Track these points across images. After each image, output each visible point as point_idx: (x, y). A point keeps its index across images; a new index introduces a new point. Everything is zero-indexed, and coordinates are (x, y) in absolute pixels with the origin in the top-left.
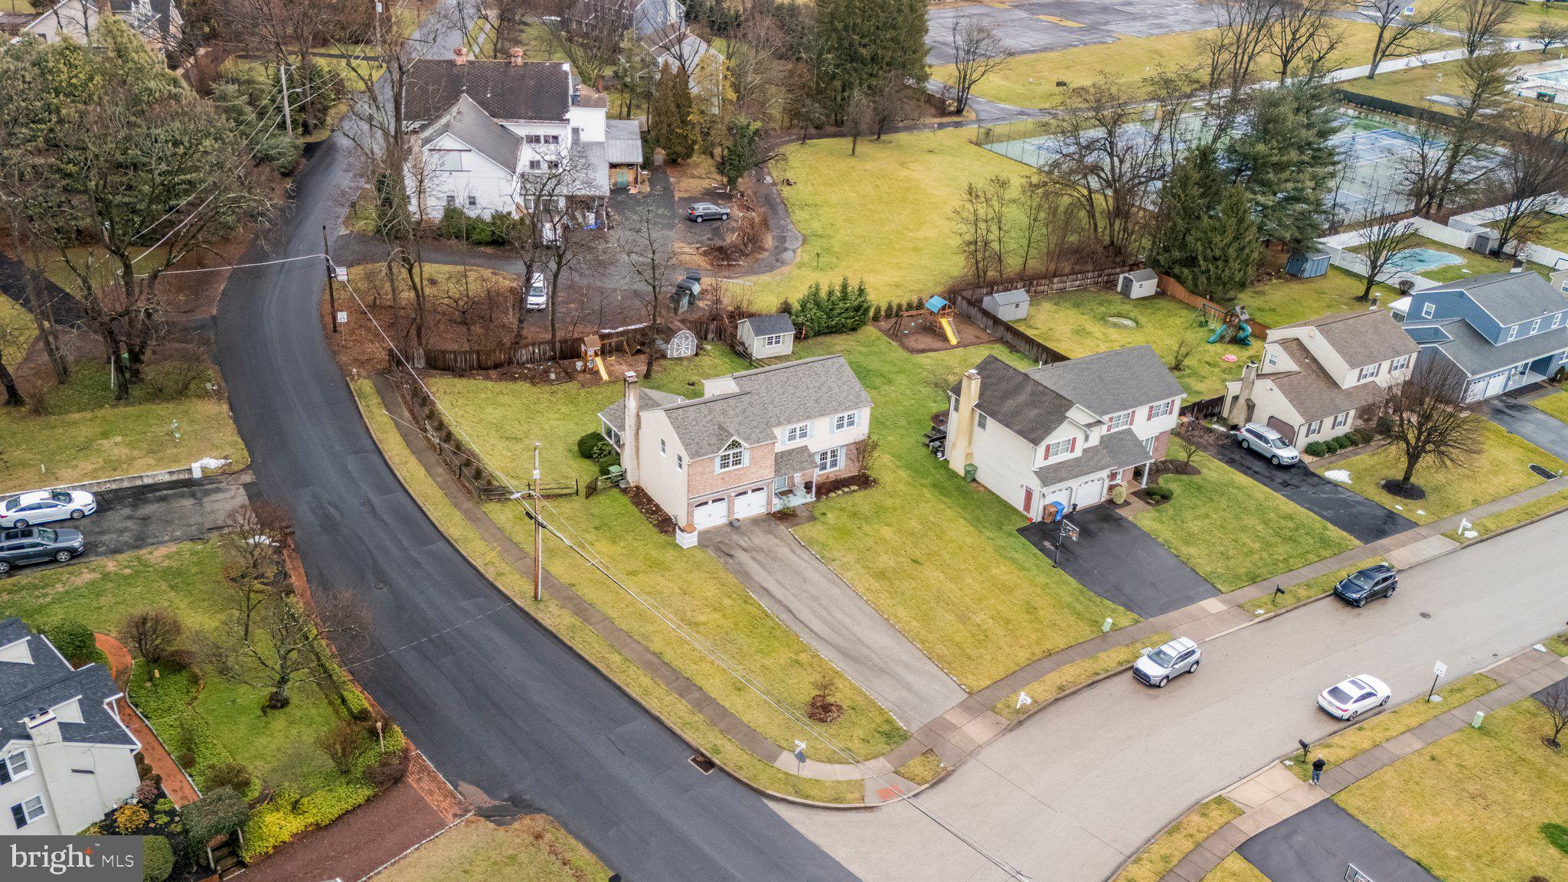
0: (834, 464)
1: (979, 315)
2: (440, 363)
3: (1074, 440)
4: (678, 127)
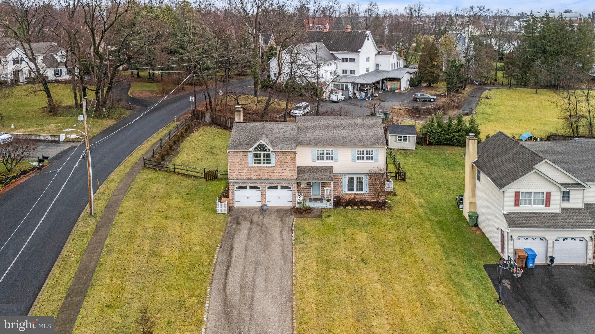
0: (360, 188)
2: (218, 122)
3: (548, 194)
4: (430, 68)
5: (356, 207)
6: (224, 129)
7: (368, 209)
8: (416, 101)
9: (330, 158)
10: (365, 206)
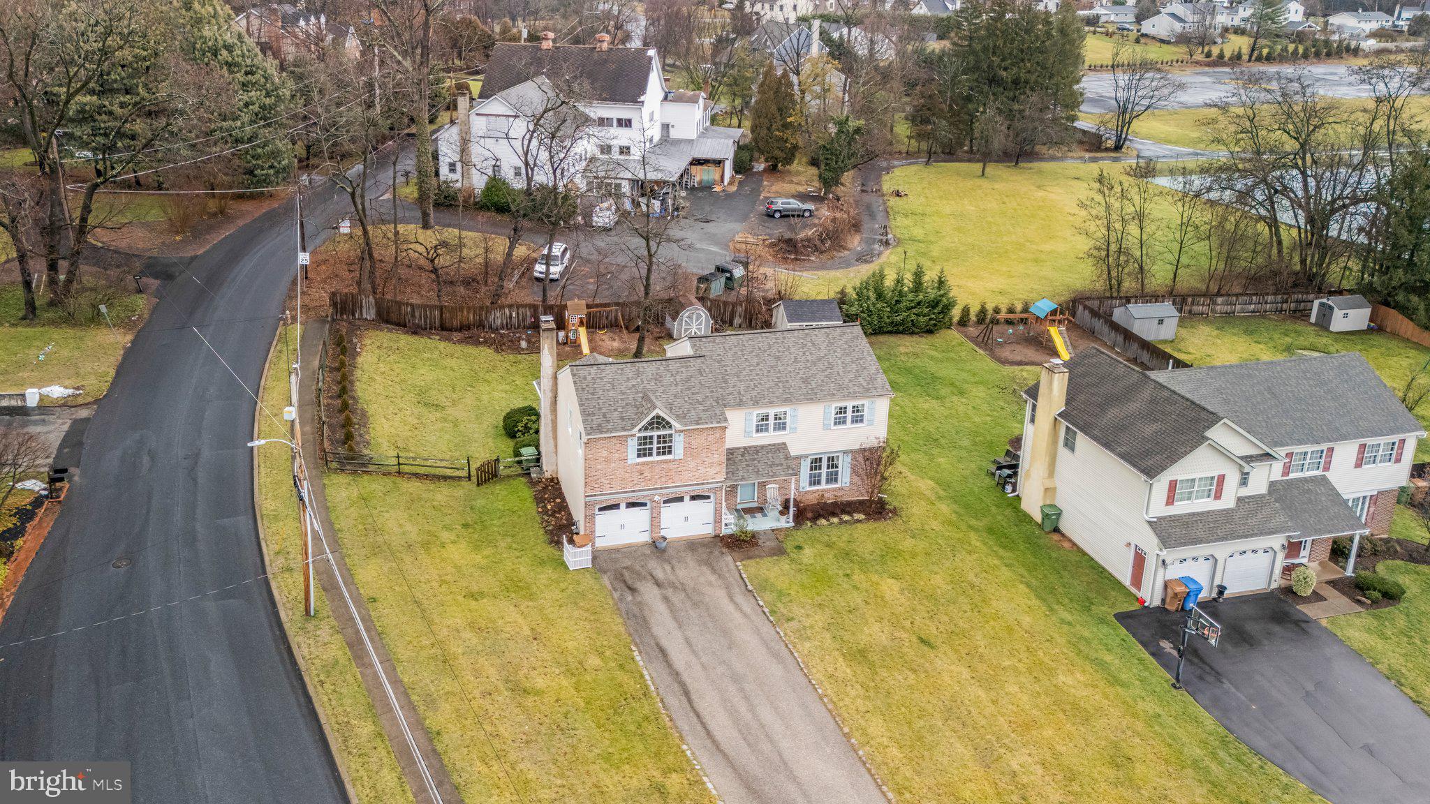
0: (833, 478)
1: (1106, 329)
2: (394, 317)
3: (1222, 478)
4: (778, 130)
5: (835, 520)
6: (415, 333)
7: (858, 521)
8: (773, 216)
9: (781, 426)
10: (849, 513)
